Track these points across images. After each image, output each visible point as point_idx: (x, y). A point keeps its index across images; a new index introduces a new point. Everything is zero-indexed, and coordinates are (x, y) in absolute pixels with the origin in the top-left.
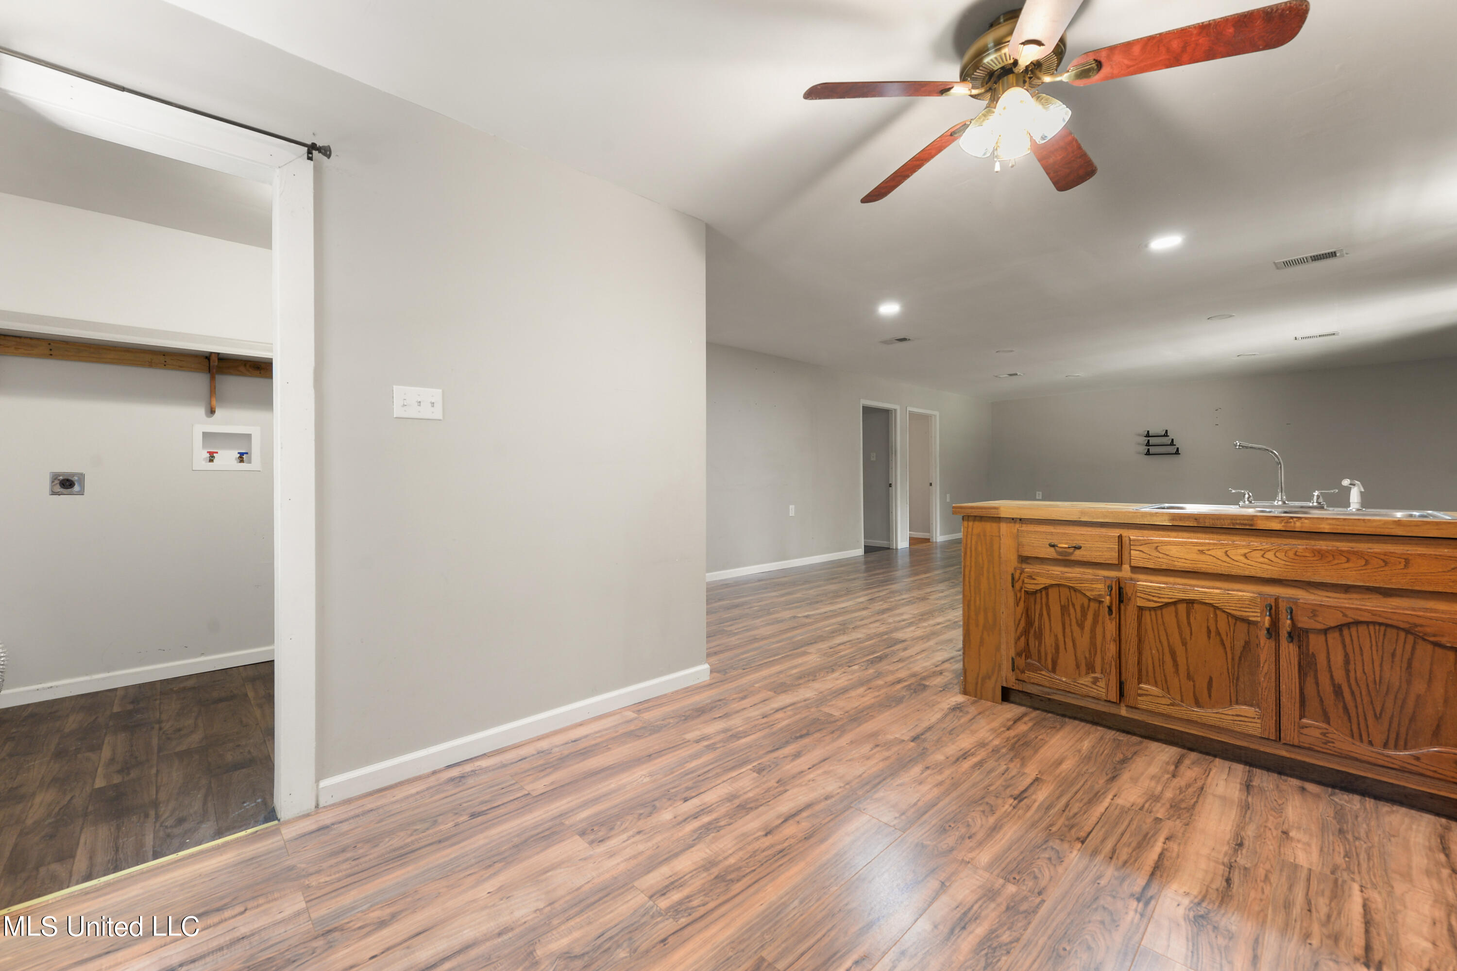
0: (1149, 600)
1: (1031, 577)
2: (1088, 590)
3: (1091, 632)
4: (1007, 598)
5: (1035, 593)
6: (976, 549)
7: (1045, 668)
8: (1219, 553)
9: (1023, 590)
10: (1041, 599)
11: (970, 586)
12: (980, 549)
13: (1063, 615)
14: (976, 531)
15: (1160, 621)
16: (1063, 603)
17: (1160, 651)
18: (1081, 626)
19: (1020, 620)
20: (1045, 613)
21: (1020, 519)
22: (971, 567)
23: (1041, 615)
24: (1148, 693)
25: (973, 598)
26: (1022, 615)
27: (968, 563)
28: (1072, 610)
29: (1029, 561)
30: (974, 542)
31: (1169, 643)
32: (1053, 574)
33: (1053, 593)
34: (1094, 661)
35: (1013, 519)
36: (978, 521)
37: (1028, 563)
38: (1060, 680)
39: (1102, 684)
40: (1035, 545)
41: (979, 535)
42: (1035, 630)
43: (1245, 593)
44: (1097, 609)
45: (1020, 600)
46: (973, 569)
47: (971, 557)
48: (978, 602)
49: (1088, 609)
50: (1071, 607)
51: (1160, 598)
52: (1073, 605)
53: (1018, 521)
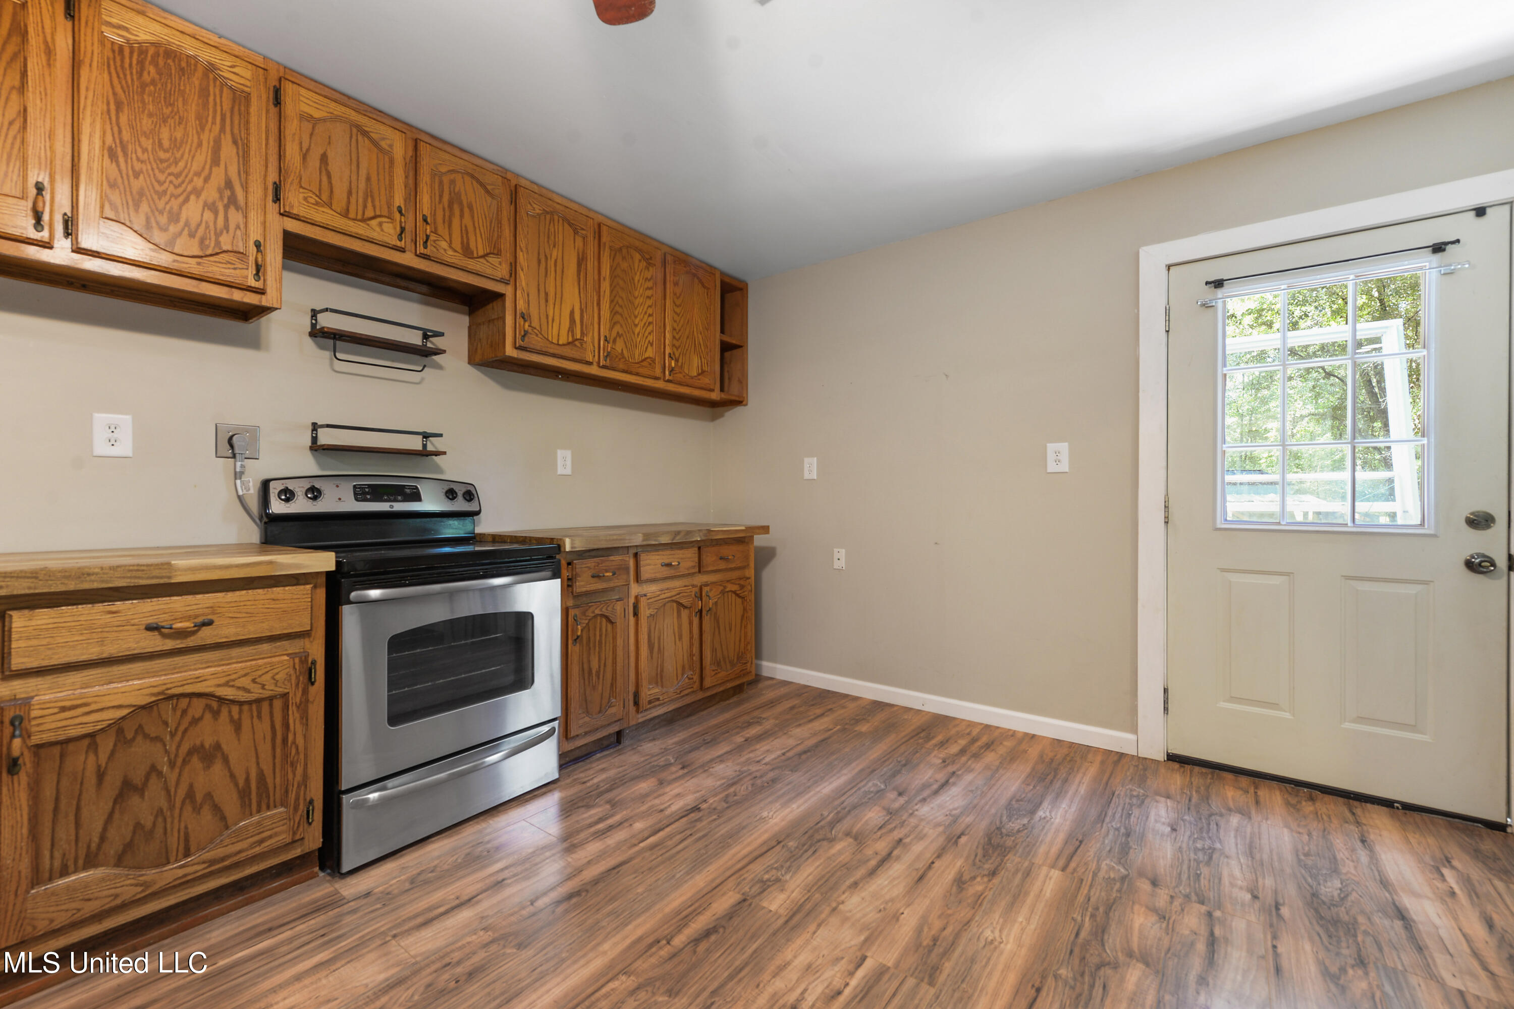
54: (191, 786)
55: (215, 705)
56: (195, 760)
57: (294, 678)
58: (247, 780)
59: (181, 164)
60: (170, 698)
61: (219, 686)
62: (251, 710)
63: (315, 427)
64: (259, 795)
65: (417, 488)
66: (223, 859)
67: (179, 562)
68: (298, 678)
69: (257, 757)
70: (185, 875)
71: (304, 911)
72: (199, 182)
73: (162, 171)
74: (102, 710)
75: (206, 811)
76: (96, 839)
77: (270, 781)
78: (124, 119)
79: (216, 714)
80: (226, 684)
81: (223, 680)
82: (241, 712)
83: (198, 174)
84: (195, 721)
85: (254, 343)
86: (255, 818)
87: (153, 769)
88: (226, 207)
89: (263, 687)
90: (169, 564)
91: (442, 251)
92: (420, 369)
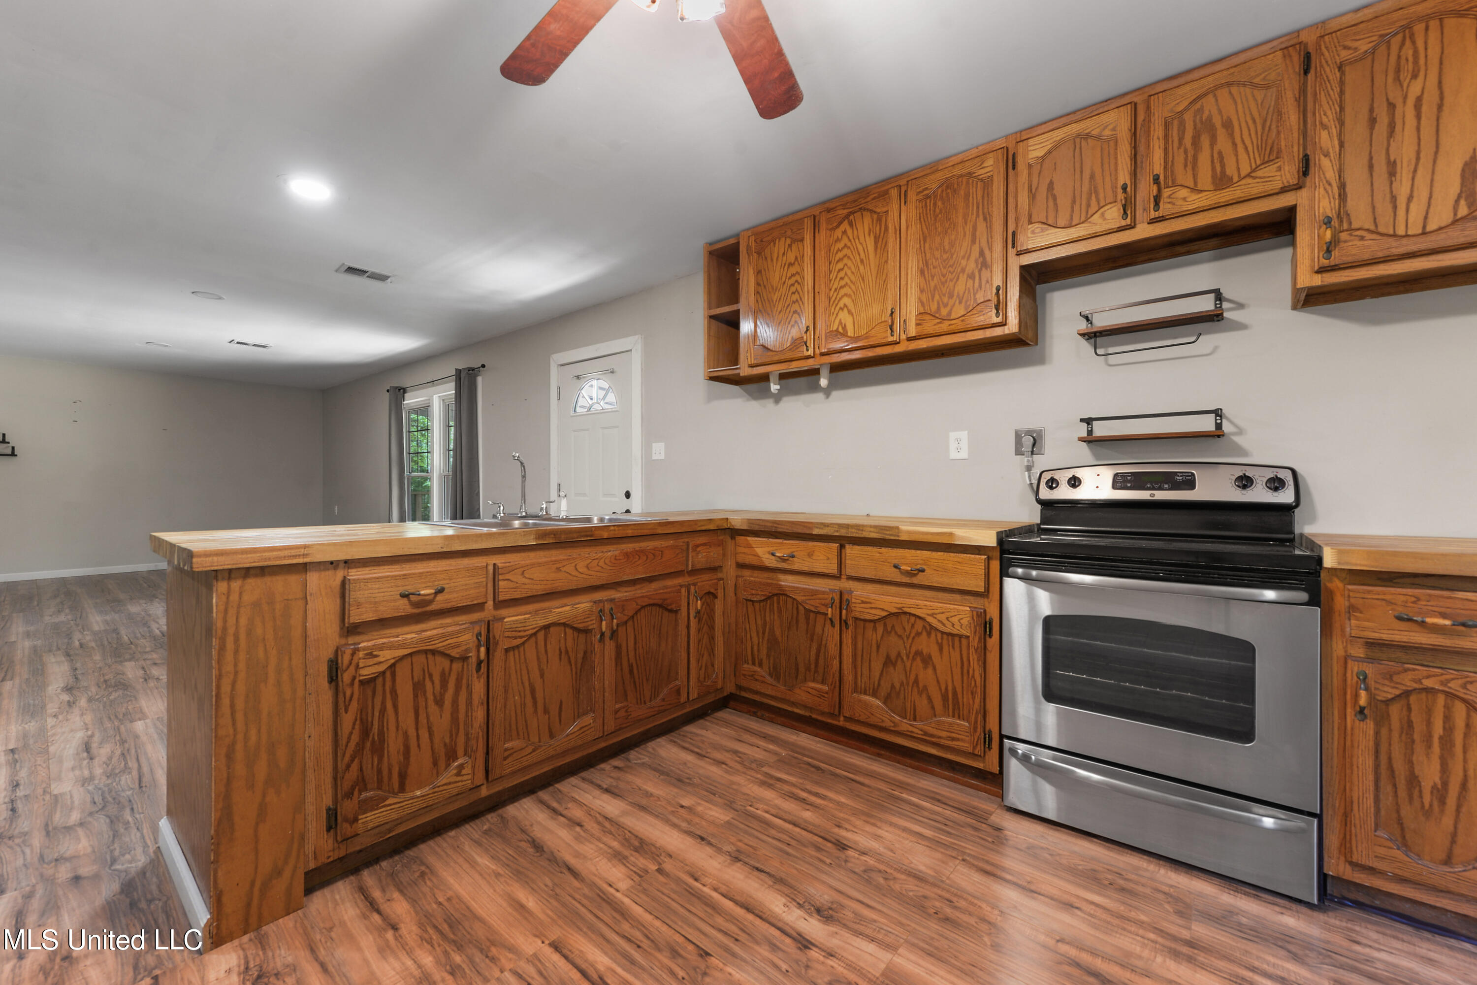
0: (516, 638)
1: (371, 655)
2: (453, 648)
3: (453, 706)
4: (318, 706)
5: (372, 680)
6: (249, 633)
7: (389, 792)
8: (570, 568)
9: (357, 681)
10: (384, 685)
11: (233, 712)
12: (259, 631)
13: (416, 696)
14: (247, 598)
15: (522, 657)
16: (416, 679)
17: (522, 694)
18: (439, 702)
19: (351, 733)
20: (389, 705)
21: (346, 562)
22: (236, 673)
23: (383, 711)
24: (512, 751)
25: (240, 737)
26: (354, 724)
27: (229, 668)
28: (428, 685)
29: (359, 630)
30: (243, 621)
31: (529, 680)
32: (406, 639)
33: (403, 671)
34: (456, 745)
35: (332, 563)
36: (256, 576)
37: (360, 633)
38: (412, 798)
39: (467, 770)
40: (377, 600)
41: (256, 605)
42: (373, 738)
43: (584, 604)
44: (460, 670)
45: (351, 700)
46: (242, 675)
47: (236, 652)
48: (253, 738)
49: (450, 674)
50: (427, 679)
51: (525, 631)
52: (431, 676)
53: (342, 565)
54: (917, 676)
55: (928, 627)
56: (918, 659)
57: (972, 626)
58: (946, 689)
59: (955, 256)
60: (905, 613)
61: (928, 615)
62: (948, 640)
63: (1088, 421)
64: (954, 705)
65: (1193, 474)
66: (932, 736)
67: (904, 528)
68: (975, 627)
69: (952, 677)
70: (912, 732)
71: (963, 807)
72: (964, 262)
73: (945, 268)
74: (876, 608)
75: (924, 696)
76: (876, 683)
77: (960, 696)
78: (927, 245)
79: (929, 634)
80: (932, 615)
81: (930, 612)
82: (942, 638)
83: (963, 258)
84: (918, 634)
85: (1041, 360)
86: (950, 720)
87: (899, 655)
88: (980, 271)
89: (953, 625)
90: (898, 528)
91: (1180, 202)
92: (1193, 339)
